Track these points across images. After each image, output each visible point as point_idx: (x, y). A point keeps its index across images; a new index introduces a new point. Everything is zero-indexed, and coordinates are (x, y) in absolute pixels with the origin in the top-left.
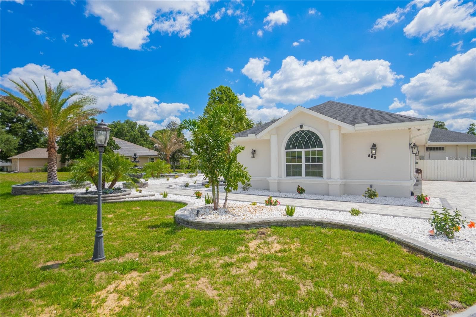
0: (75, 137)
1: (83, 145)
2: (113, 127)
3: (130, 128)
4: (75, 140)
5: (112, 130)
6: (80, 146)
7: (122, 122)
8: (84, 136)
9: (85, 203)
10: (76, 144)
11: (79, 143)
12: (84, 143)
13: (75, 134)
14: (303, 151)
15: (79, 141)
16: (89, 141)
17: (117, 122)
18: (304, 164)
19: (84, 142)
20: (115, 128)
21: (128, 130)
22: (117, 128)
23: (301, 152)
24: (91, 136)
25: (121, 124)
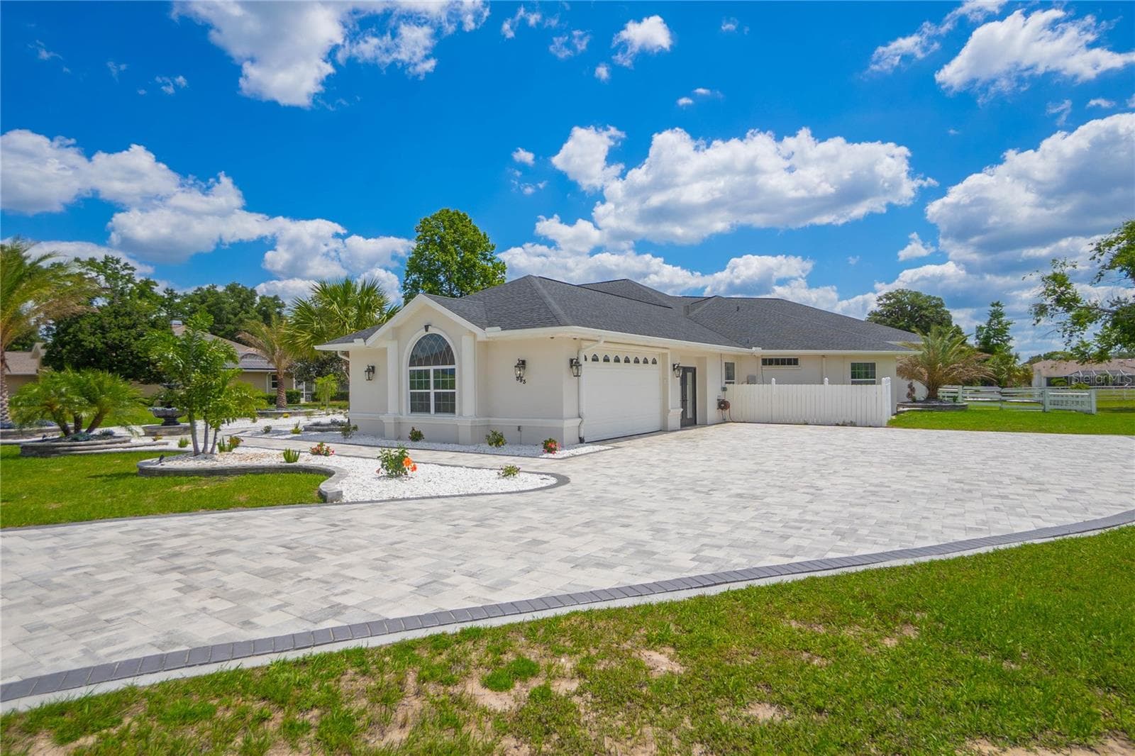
0: (81, 330)
1: (101, 346)
2: (197, 302)
3: (237, 304)
4: (81, 336)
5: (195, 308)
6: (93, 351)
7: (220, 289)
8: (102, 328)
9: (35, 456)
10: (83, 346)
11: (90, 342)
12: (103, 343)
13: (81, 322)
14: (432, 368)
15: (92, 339)
16: (114, 339)
17: (208, 290)
18: (432, 391)
19: (102, 340)
20: (203, 302)
21: (234, 309)
22: (206, 304)
23: (429, 370)
24: (119, 328)
25: (217, 293)
